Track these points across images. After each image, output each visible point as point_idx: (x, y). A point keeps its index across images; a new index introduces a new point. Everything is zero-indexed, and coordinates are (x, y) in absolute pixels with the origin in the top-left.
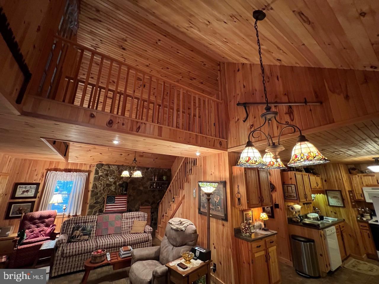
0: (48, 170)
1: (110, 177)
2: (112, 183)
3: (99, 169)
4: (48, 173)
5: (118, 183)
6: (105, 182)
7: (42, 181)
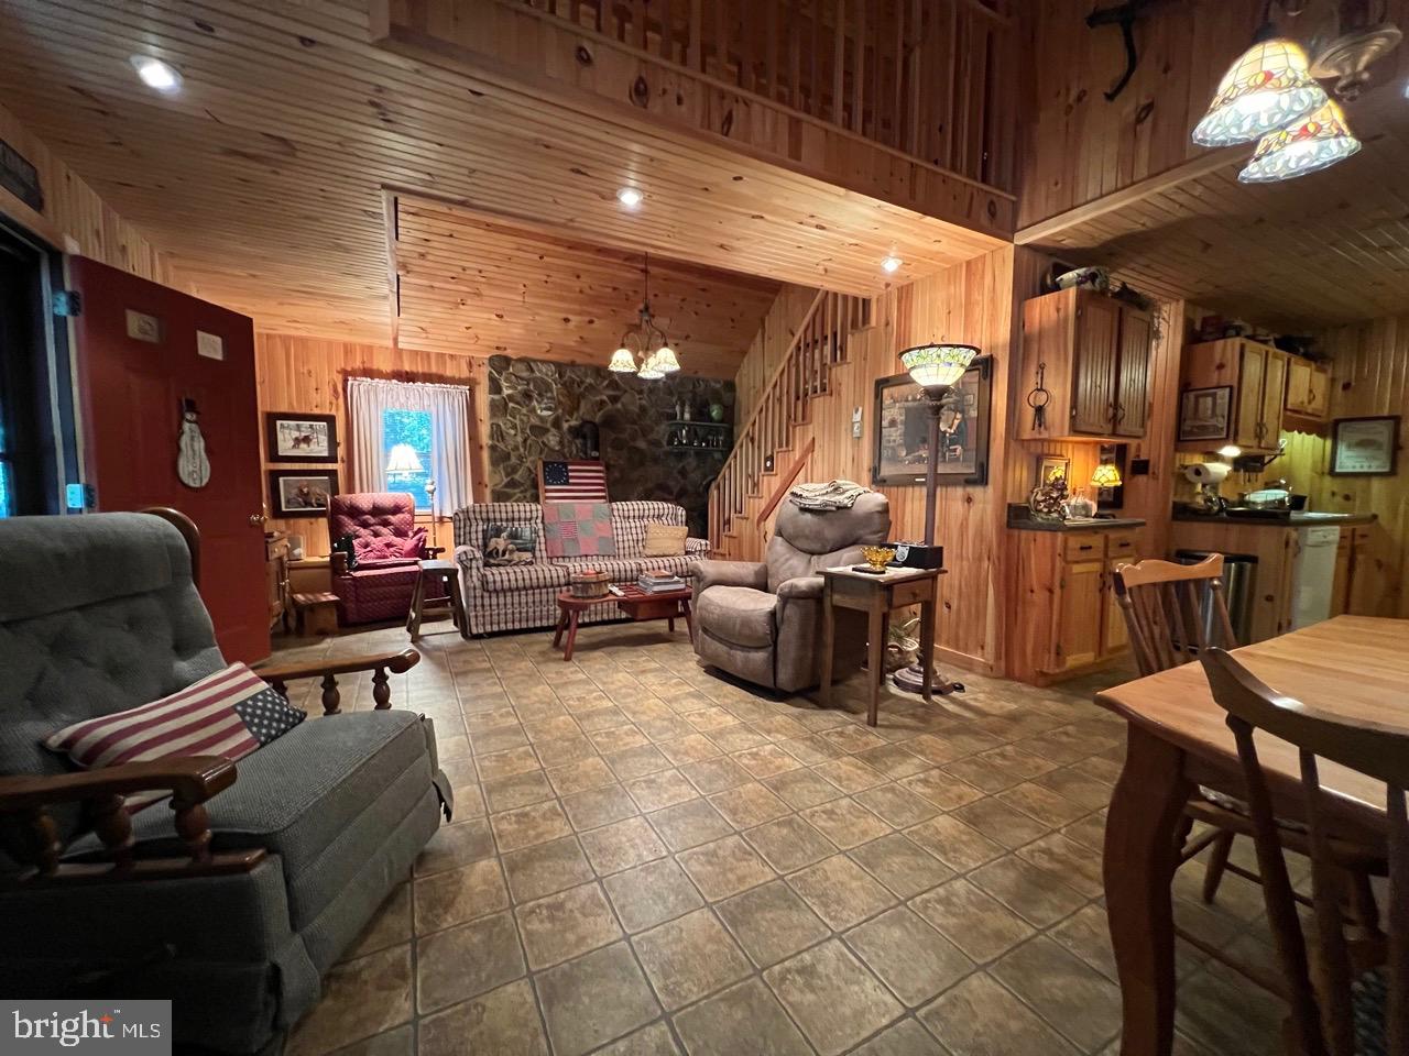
0: (346, 374)
1: (539, 403)
2: (549, 425)
3: (500, 373)
4: (349, 383)
5: (565, 426)
6: (525, 419)
7: (337, 410)
